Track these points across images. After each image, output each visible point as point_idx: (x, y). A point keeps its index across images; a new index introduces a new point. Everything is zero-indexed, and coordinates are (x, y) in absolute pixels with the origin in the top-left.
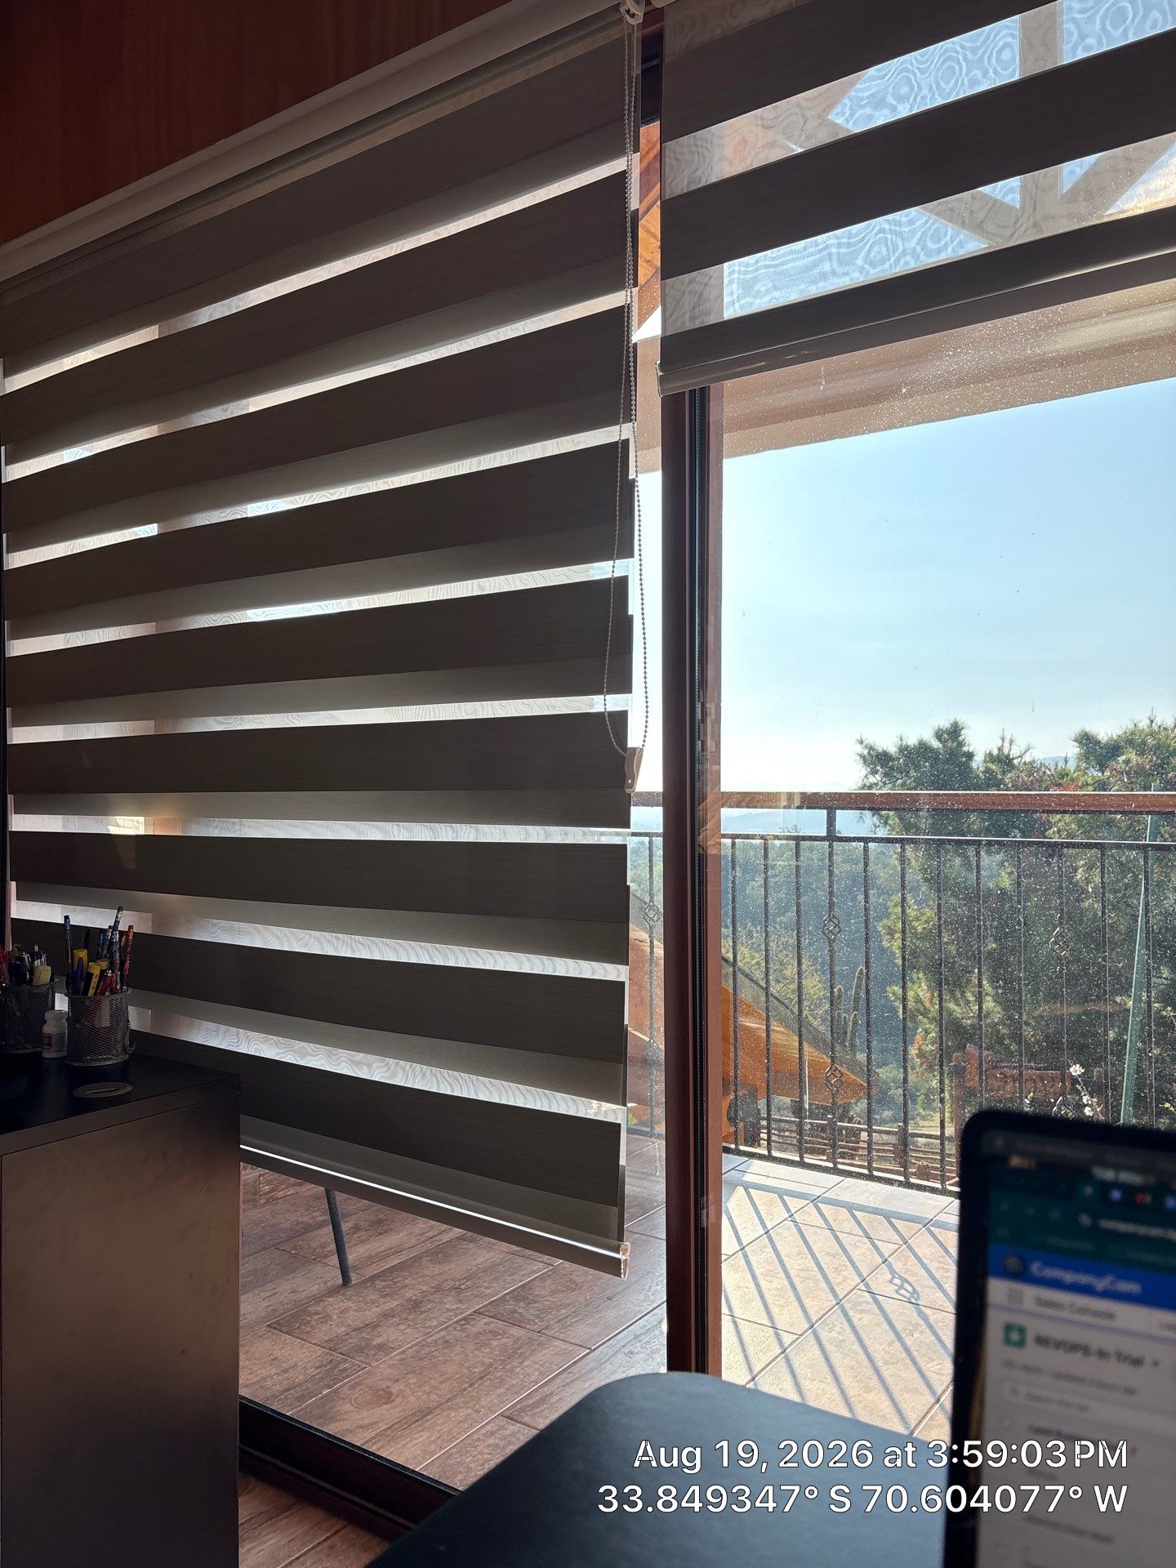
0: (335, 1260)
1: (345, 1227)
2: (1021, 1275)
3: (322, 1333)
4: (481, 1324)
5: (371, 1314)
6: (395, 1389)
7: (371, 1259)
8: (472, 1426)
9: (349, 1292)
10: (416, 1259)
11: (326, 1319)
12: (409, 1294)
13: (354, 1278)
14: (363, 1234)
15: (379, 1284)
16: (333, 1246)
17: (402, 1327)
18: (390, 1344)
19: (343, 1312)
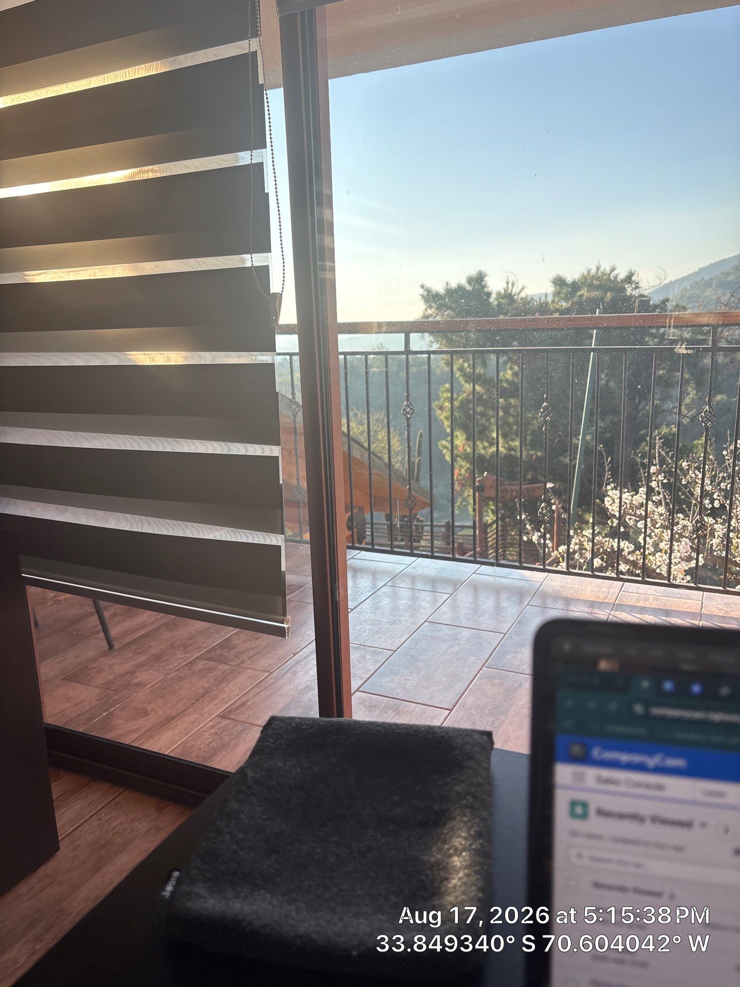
0: (102, 635)
1: (106, 615)
2: (585, 759)
3: (100, 680)
4: (200, 665)
5: (129, 666)
6: (149, 708)
7: (126, 633)
8: (199, 724)
9: (114, 654)
10: (156, 630)
11: (101, 671)
12: (153, 651)
13: (116, 645)
15: (133, 647)
16: (100, 627)
17: (150, 671)
18: (144, 682)
19: (111, 666)
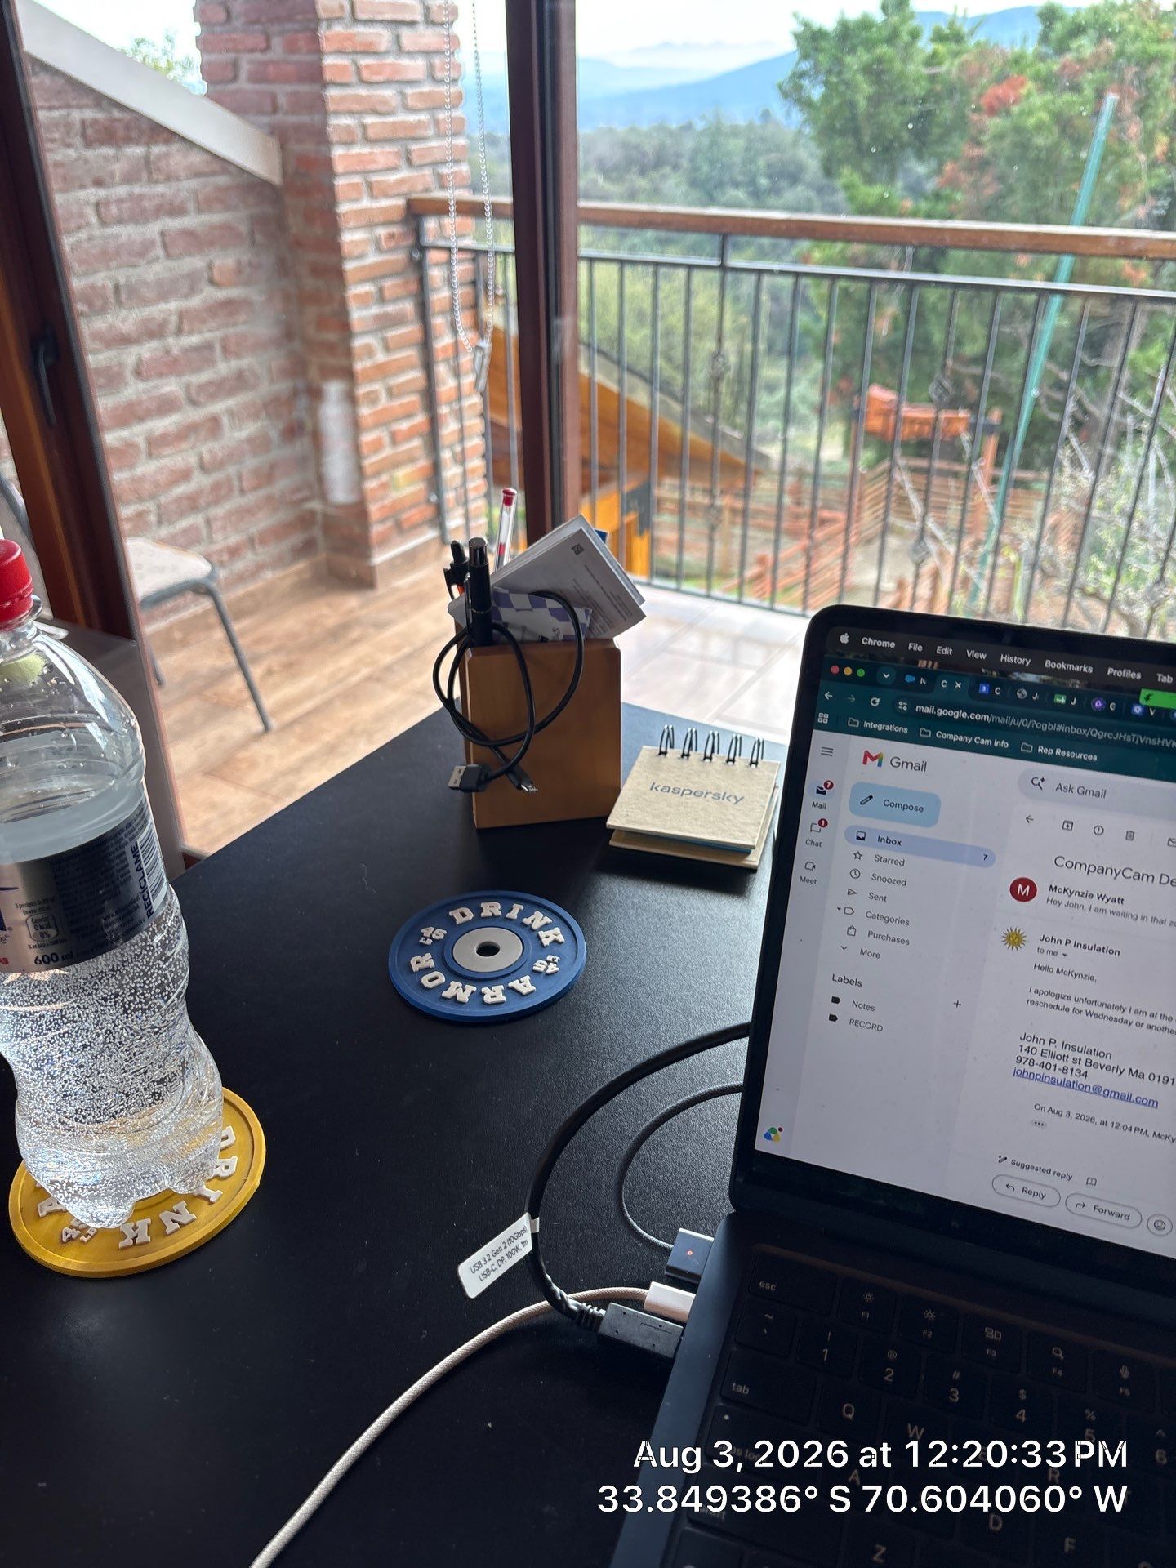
0: (251, 707)
1: (256, 672)
3: (254, 778)
5: (294, 758)
7: (287, 705)
9: (270, 737)
10: (328, 703)
11: (253, 764)
12: (327, 738)
13: (274, 723)
14: (276, 678)
15: (298, 729)
16: (246, 694)
19: (269, 758)
